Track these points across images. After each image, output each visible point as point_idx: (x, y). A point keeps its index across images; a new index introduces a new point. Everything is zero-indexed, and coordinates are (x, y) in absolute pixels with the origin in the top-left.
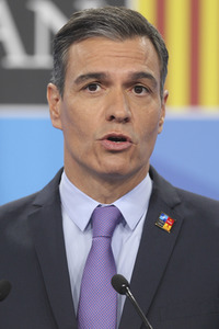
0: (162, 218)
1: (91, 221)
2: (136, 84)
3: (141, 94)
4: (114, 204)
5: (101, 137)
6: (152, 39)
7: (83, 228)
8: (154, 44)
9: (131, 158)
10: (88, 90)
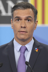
0: (36, 49)
1: (20, 49)
4: (25, 46)
7: (18, 51)
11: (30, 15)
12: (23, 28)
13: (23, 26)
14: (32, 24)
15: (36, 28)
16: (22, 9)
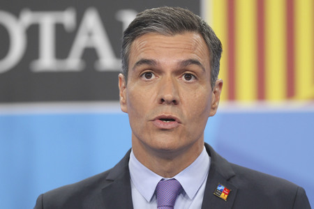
1: (155, 193)
2: (185, 72)
3: (190, 81)
4: (174, 177)
5: (153, 118)
6: (203, 35)
7: (149, 199)
8: (205, 39)
9: (180, 137)
10: (144, 78)
12: (169, 103)
14: (202, 89)
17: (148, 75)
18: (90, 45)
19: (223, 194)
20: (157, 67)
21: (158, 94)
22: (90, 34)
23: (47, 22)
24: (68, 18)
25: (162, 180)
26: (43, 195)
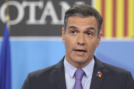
0: (98, 73)
1: (74, 75)
2: (87, 32)
3: (89, 36)
4: (82, 69)
7: (72, 77)
11: (92, 26)
12: (81, 45)
13: (81, 42)
14: (94, 39)
15: (99, 45)
16: (81, 17)
17: (73, 32)
18: (49, 15)
19: (100, 75)
20: (77, 30)
21: (77, 40)
22: (49, 10)
23: (32, 6)
24: (40, 4)
25: (77, 70)
26: (30, 73)
